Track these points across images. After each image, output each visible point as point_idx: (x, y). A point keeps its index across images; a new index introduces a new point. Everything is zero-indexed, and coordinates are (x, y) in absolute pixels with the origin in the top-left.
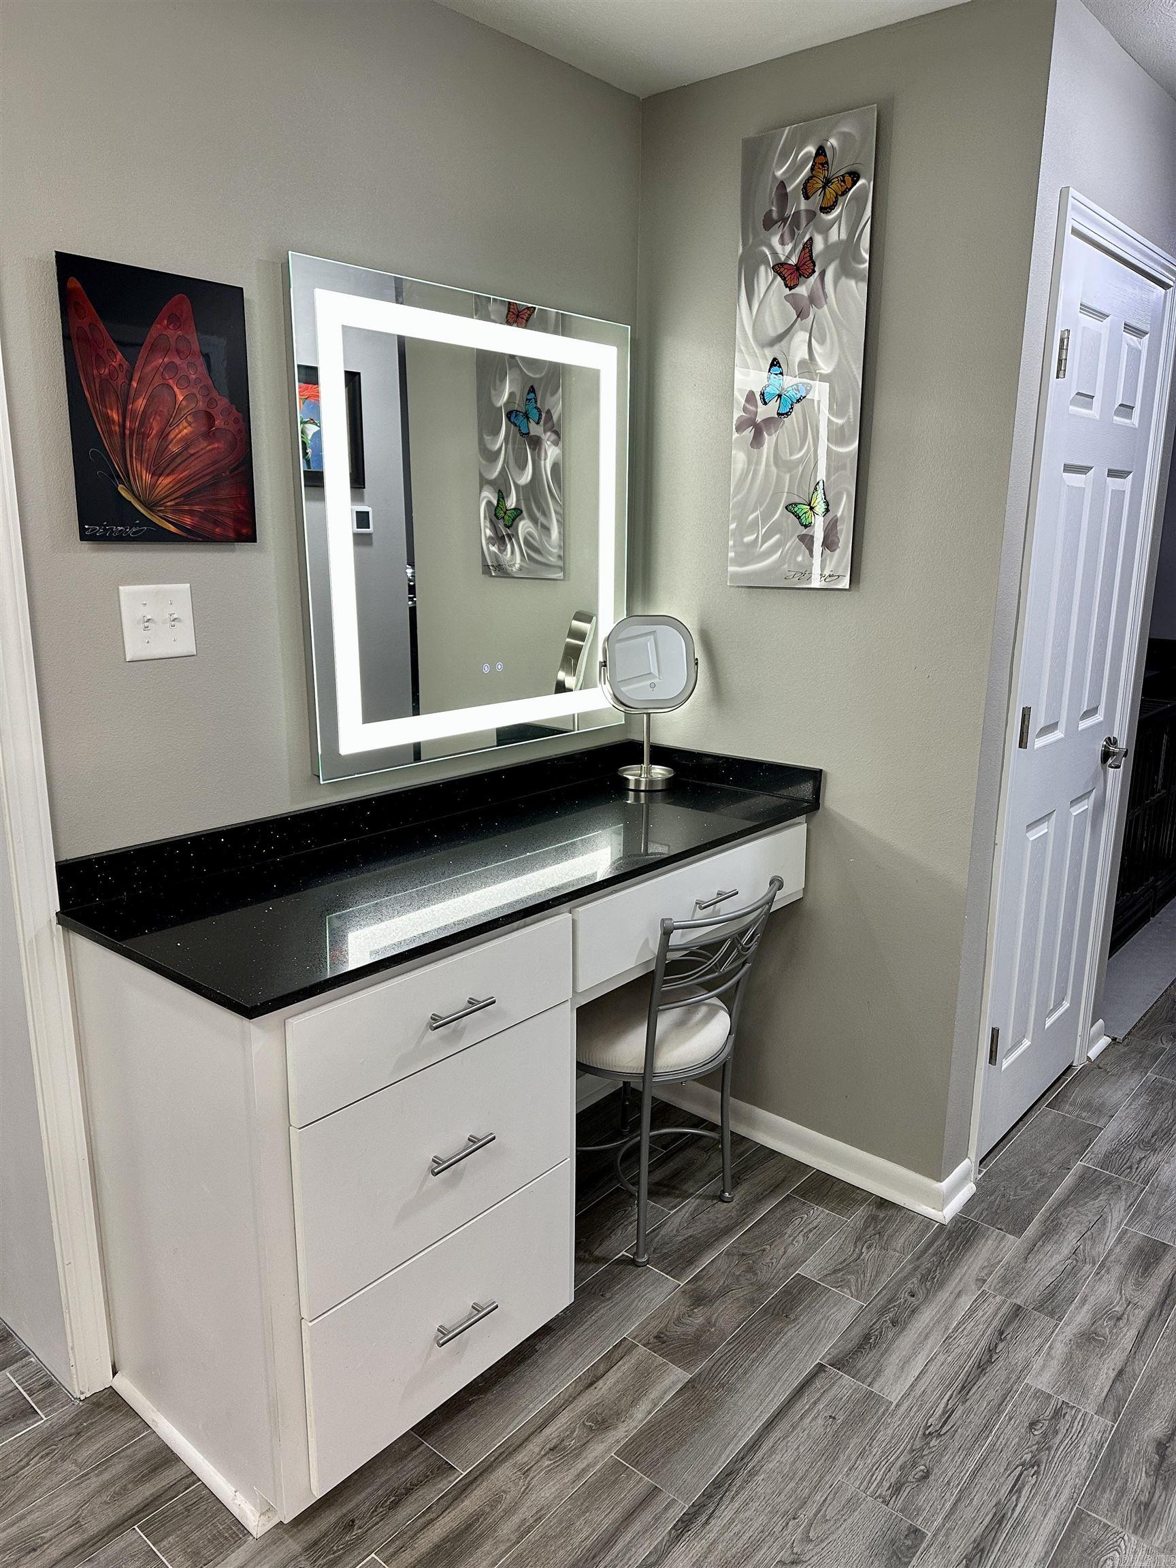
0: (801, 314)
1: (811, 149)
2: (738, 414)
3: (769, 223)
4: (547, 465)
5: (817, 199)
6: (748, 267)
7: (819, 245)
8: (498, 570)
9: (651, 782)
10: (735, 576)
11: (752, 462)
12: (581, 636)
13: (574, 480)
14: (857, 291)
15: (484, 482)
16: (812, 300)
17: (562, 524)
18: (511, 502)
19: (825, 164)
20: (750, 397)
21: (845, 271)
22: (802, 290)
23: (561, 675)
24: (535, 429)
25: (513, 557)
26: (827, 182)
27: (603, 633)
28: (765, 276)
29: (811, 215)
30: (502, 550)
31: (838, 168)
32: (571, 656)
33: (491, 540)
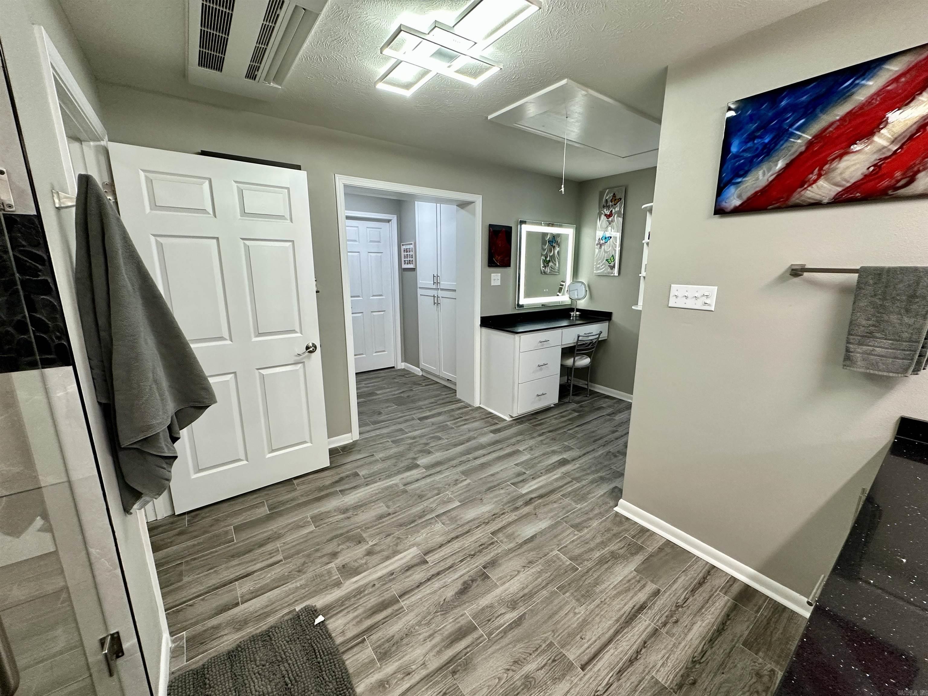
0: (610, 224)
1: (612, 194)
2: (597, 242)
3: (604, 207)
4: (556, 252)
5: (613, 203)
6: (600, 215)
7: (613, 211)
8: (545, 273)
9: (576, 315)
10: (595, 273)
11: (599, 252)
12: (563, 285)
13: (562, 255)
14: (621, 220)
15: (542, 255)
16: (612, 221)
17: (559, 263)
18: (548, 259)
19: (615, 197)
20: (599, 239)
21: (619, 216)
22: (610, 219)
23: (558, 293)
24: (554, 244)
25: (548, 270)
26: (615, 200)
27: (567, 285)
28: (603, 217)
29: (612, 206)
30: (545, 269)
31: (618, 197)
32: (560, 290)
33: (543, 267)
